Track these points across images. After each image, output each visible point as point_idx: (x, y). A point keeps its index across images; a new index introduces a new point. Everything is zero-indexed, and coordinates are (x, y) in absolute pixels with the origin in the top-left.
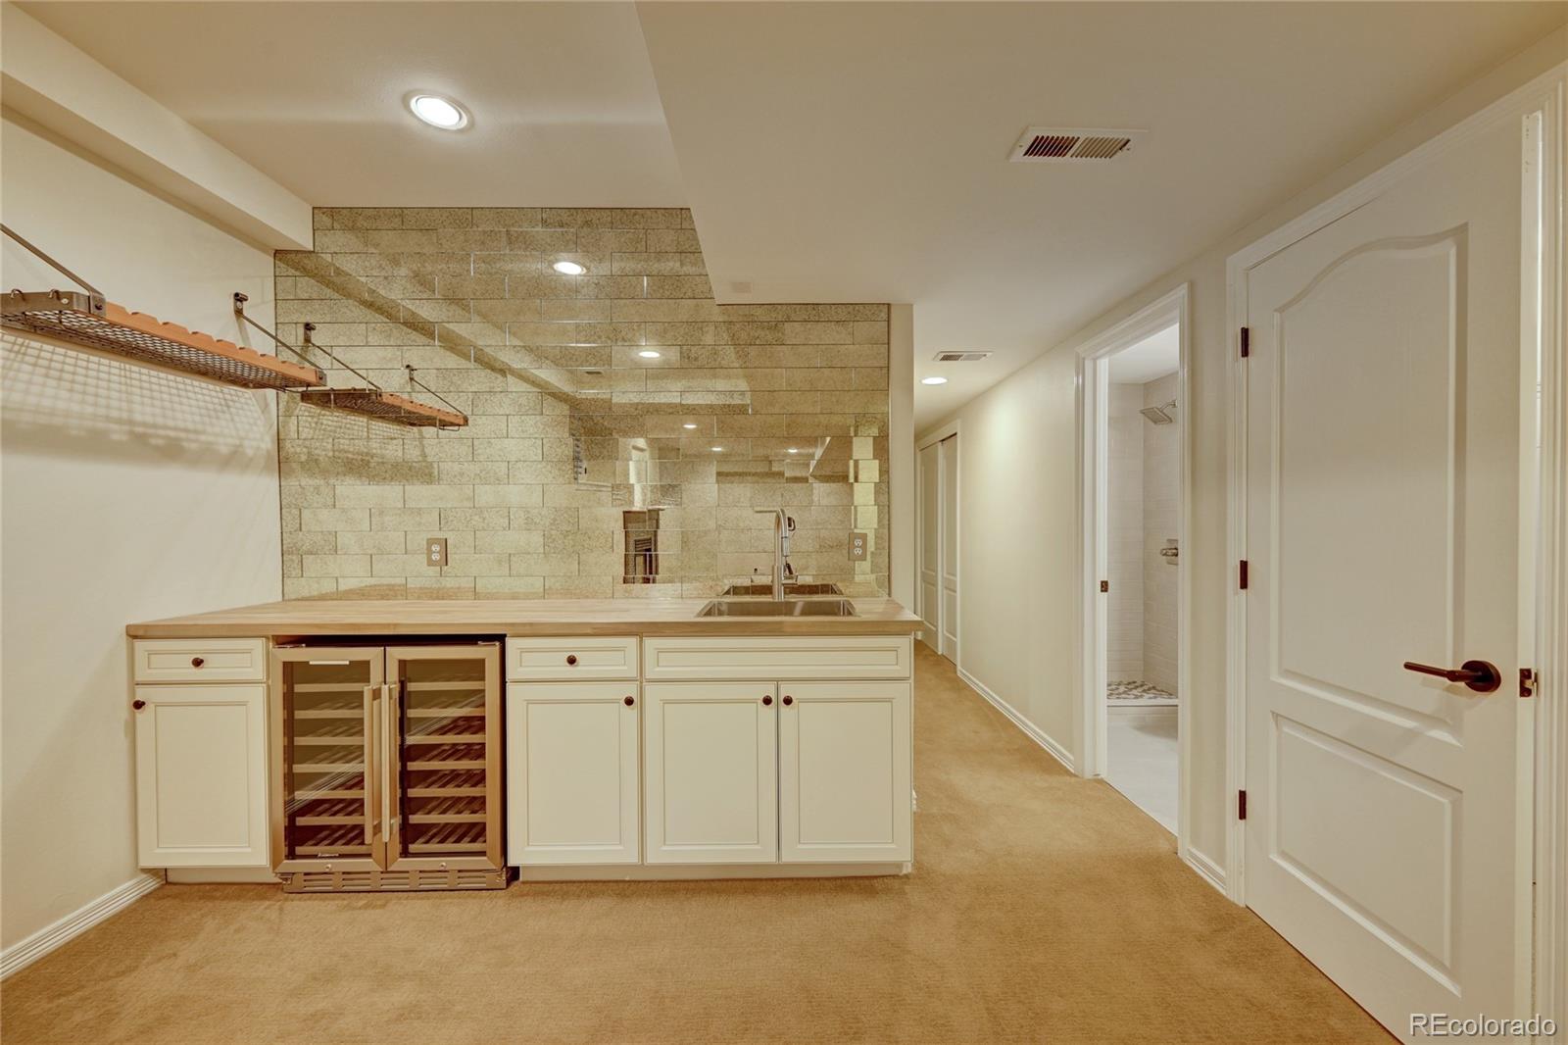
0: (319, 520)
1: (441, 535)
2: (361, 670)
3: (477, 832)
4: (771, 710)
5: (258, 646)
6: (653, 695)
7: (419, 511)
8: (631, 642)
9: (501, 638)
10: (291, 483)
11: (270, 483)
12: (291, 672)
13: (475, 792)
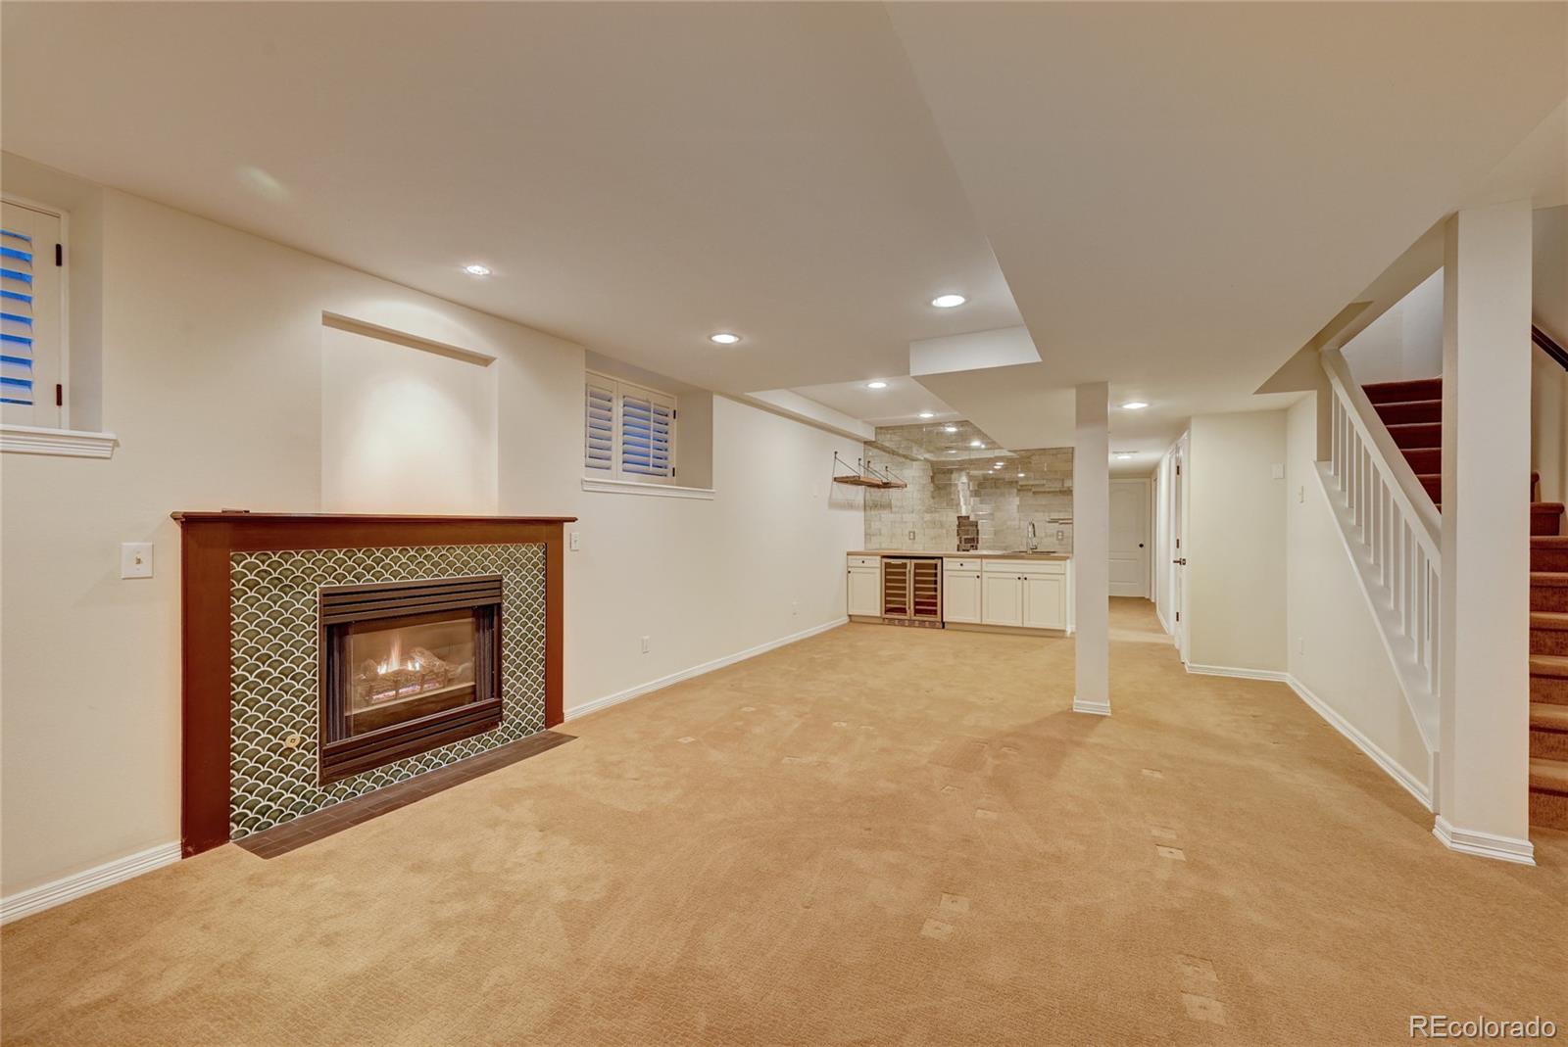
0: (875, 525)
1: (912, 530)
2: (904, 566)
3: (934, 612)
4: (1020, 582)
5: (879, 558)
6: (984, 574)
7: (906, 522)
8: (979, 560)
9: (942, 558)
10: (868, 513)
11: (861, 514)
12: (888, 565)
13: (934, 608)
